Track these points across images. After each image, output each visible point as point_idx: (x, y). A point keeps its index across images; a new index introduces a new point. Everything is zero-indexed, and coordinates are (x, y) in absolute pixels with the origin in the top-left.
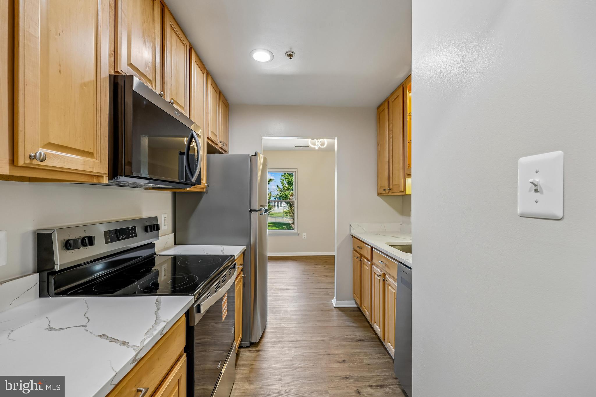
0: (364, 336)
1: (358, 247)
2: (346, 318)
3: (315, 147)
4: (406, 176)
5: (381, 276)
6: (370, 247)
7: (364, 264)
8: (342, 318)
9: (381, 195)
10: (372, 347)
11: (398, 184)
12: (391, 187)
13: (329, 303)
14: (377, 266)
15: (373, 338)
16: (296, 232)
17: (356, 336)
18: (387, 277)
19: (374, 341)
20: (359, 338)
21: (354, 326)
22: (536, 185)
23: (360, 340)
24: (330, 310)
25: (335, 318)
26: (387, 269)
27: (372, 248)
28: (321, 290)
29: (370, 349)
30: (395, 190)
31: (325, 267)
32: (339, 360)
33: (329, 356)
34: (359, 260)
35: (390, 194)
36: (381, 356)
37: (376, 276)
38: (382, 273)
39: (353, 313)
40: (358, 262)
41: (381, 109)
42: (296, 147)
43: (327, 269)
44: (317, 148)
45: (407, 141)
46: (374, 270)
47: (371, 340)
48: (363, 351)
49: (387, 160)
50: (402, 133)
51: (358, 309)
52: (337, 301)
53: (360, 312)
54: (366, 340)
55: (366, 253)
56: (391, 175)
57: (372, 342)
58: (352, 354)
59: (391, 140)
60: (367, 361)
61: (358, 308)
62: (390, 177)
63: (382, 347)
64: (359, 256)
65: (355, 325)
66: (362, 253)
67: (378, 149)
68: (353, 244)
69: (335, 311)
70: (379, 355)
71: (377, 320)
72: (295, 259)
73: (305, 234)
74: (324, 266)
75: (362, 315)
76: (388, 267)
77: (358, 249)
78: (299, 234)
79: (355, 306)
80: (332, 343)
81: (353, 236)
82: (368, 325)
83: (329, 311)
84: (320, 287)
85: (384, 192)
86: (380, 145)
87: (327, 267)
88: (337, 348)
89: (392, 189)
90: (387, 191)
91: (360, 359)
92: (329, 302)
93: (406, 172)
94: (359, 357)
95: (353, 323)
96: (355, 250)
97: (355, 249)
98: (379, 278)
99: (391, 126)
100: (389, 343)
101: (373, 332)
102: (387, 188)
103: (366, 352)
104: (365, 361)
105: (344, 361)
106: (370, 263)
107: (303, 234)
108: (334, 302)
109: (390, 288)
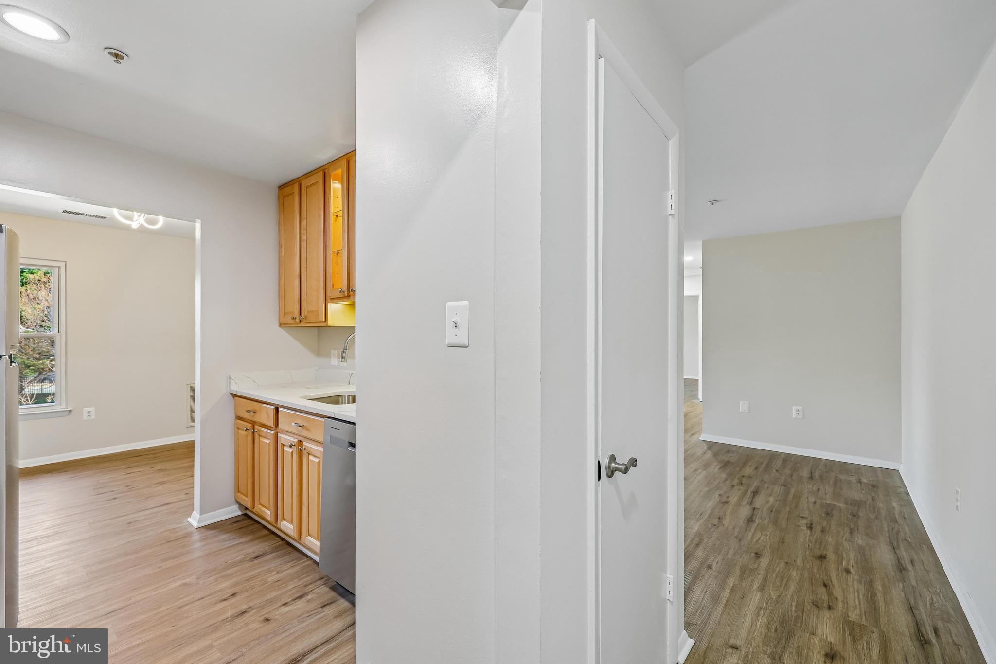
0: (263, 549)
1: (249, 411)
2: (224, 536)
3: (131, 224)
4: (328, 300)
5: (294, 445)
6: (273, 407)
7: (260, 436)
8: (216, 539)
9: (285, 326)
10: (280, 557)
11: (317, 311)
12: (304, 314)
13: (183, 525)
14: (287, 432)
15: (279, 546)
16: (63, 408)
17: (249, 553)
18: (306, 444)
19: (280, 550)
20: (254, 555)
21: (242, 543)
22: (456, 324)
23: (257, 557)
24: (188, 535)
25: (198, 545)
26: (305, 433)
27: (277, 409)
28: (157, 509)
29: (276, 561)
30: (311, 318)
31: (154, 469)
32: (223, 598)
33: (202, 600)
34: (250, 433)
35: (303, 324)
36: (294, 563)
37: (286, 449)
38: (296, 441)
39: (235, 525)
40: (247, 436)
41: (287, 190)
42: (64, 211)
43: (161, 470)
44: (135, 225)
45: (331, 252)
46: (282, 439)
47: (276, 549)
48: (265, 568)
49: (297, 273)
50: (322, 238)
51: (244, 517)
52: (200, 515)
53: (249, 520)
54: (267, 552)
55: (266, 416)
56: (304, 296)
57: (278, 551)
58: (247, 580)
59: (304, 244)
60: (273, 577)
61: (246, 515)
62: (303, 298)
63: (295, 551)
64: (249, 426)
65: (242, 540)
66: (256, 419)
67: (279, 252)
68: (235, 408)
69: (197, 533)
70: (292, 563)
71: (287, 515)
72: (60, 469)
73: (92, 409)
74: (152, 467)
75: (253, 522)
76: (308, 429)
77: (247, 416)
78: (70, 411)
79: (240, 513)
80: (203, 581)
81: (234, 395)
82: (266, 532)
83: (185, 537)
84: (152, 506)
85: (293, 321)
86: (283, 246)
87: (159, 466)
88: (216, 583)
89: (306, 317)
90: (297, 320)
91: (261, 580)
92: (180, 524)
93: (329, 295)
94: (259, 579)
95: (239, 538)
96: (239, 418)
97: (241, 415)
98: (290, 450)
99: (304, 223)
100: (309, 538)
101: (278, 539)
102: (296, 315)
103: (269, 568)
104: (270, 579)
105: (233, 595)
106: (272, 432)
107: (86, 410)
108: (195, 520)
109: (311, 458)
